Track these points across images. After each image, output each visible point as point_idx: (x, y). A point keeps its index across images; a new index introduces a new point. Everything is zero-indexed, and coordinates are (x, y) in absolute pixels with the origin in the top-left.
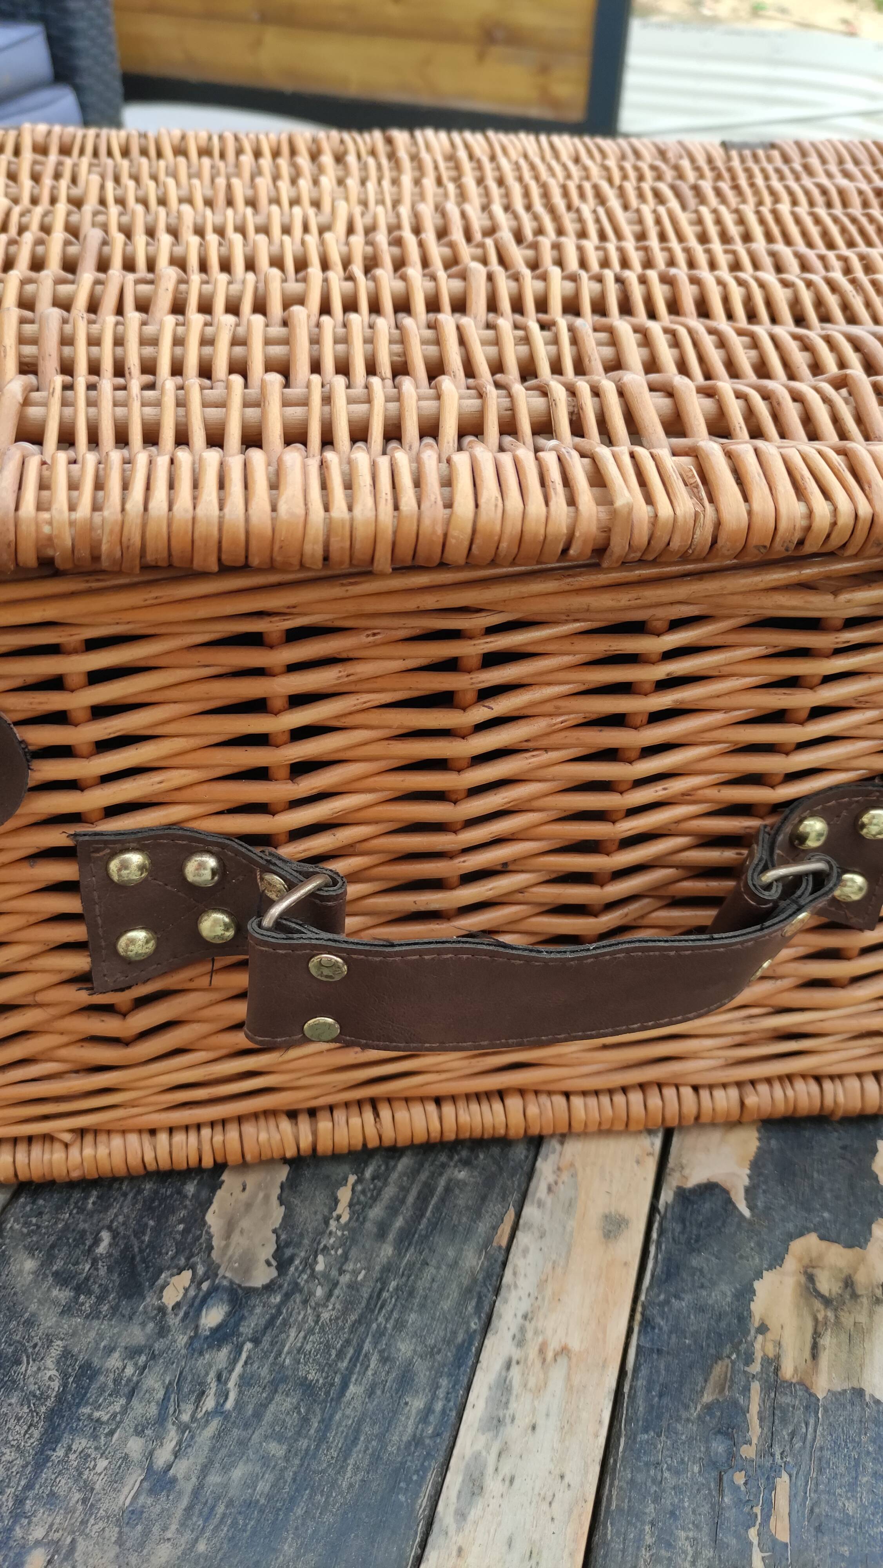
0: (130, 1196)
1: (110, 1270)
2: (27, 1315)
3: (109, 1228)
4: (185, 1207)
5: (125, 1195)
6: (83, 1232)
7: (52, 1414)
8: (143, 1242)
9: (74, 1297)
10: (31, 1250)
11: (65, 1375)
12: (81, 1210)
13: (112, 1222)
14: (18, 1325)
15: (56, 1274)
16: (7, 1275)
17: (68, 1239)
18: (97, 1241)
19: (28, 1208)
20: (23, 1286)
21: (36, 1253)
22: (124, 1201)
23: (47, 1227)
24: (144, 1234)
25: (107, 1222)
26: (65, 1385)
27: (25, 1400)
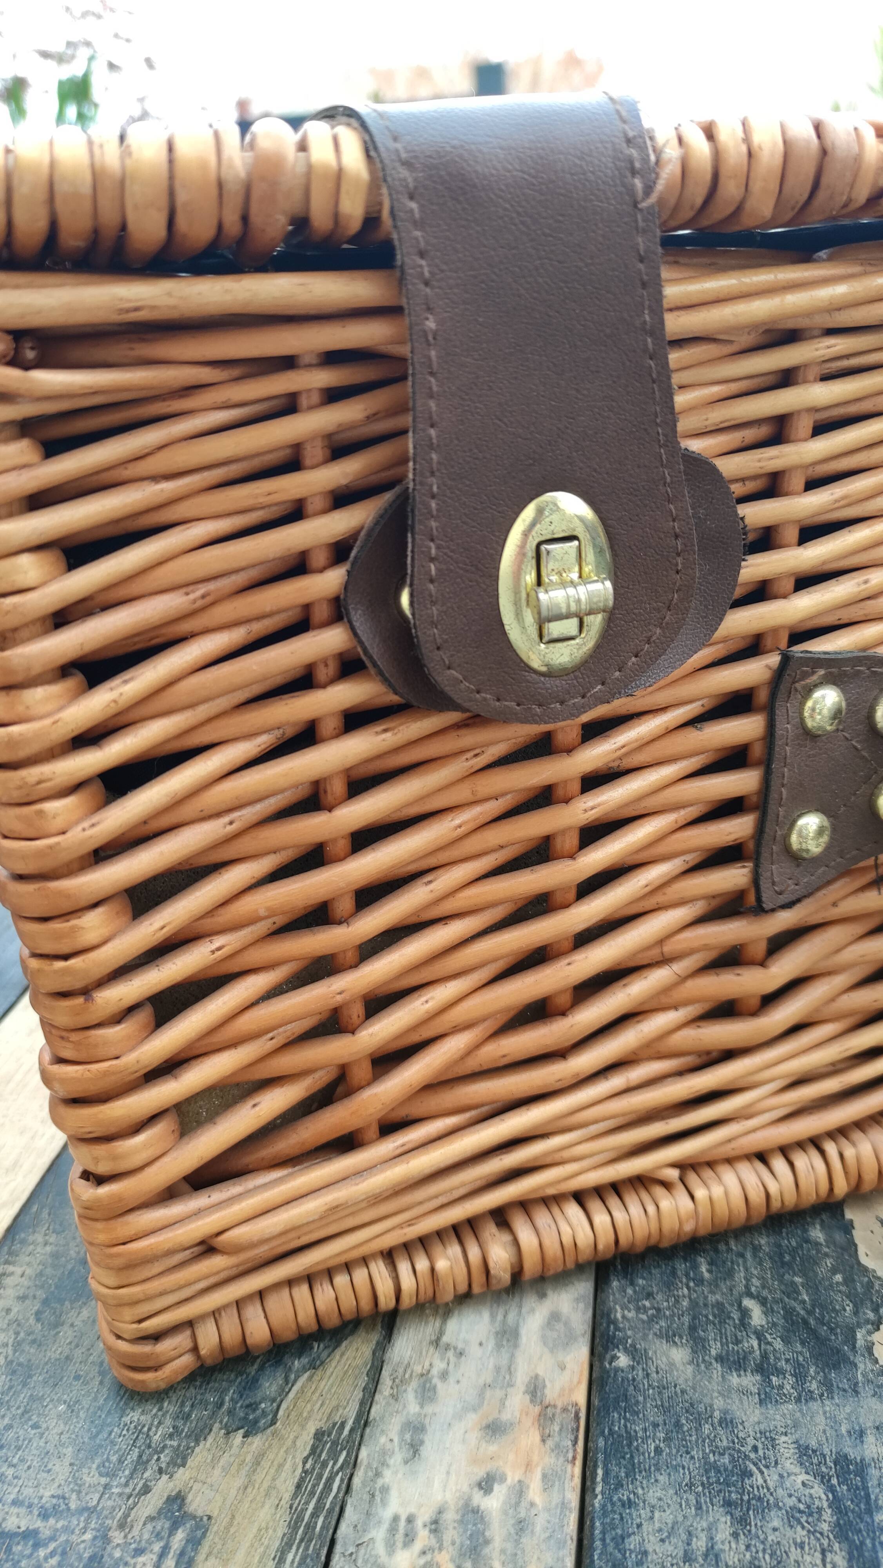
0: (748, 1255)
1: (786, 1340)
2: (717, 1414)
3: (750, 1295)
4: (826, 1255)
5: (742, 1255)
6: (719, 1305)
7: (842, 1531)
8: (804, 1302)
9: (764, 1381)
10: (669, 1336)
11: (824, 1479)
12: (700, 1281)
13: (747, 1287)
14: (715, 1429)
15: (720, 1359)
16: (657, 1373)
17: (706, 1316)
18: (745, 1313)
19: (630, 1291)
20: (686, 1380)
21: (677, 1339)
22: (745, 1262)
23: (669, 1308)
24: (798, 1293)
25: (741, 1288)
26: (831, 1489)
27: (792, 1517)
